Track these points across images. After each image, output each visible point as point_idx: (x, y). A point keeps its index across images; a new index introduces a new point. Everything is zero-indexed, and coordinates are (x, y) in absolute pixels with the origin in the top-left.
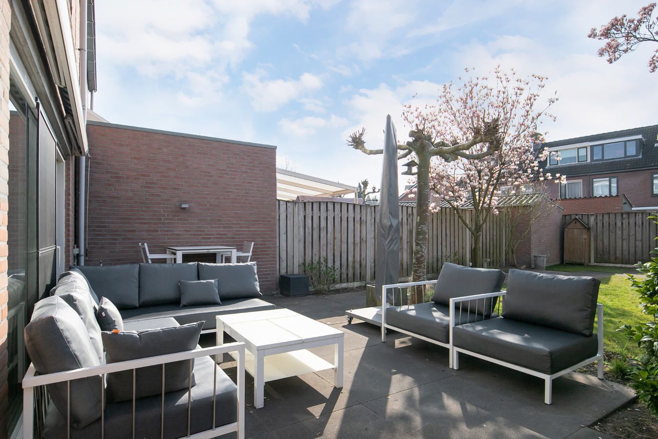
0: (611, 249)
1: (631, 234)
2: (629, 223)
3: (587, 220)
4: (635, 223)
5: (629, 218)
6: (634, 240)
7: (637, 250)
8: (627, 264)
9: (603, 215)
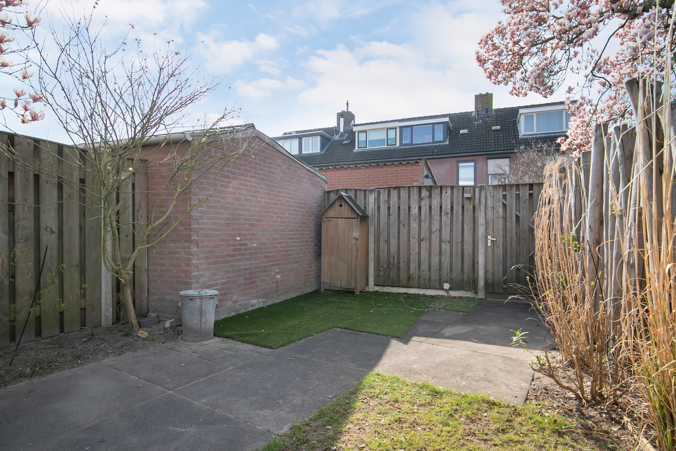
0: (401, 261)
1: (434, 229)
2: (430, 207)
3: (363, 201)
4: (441, 207)
5: (430, 196)
6: (438, 240)
7: (442, 260)
8: (426, 287)
9: (389, 191)
